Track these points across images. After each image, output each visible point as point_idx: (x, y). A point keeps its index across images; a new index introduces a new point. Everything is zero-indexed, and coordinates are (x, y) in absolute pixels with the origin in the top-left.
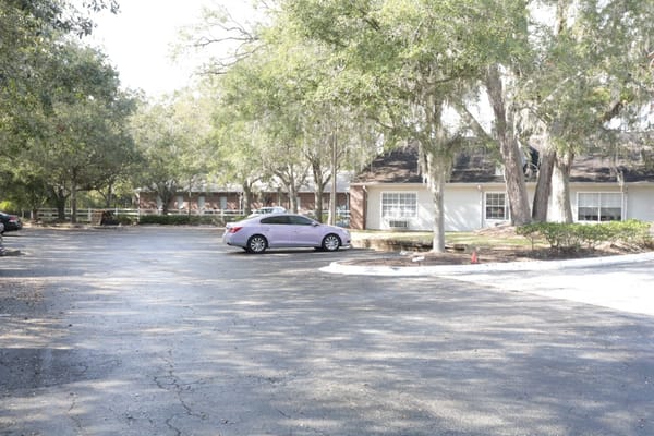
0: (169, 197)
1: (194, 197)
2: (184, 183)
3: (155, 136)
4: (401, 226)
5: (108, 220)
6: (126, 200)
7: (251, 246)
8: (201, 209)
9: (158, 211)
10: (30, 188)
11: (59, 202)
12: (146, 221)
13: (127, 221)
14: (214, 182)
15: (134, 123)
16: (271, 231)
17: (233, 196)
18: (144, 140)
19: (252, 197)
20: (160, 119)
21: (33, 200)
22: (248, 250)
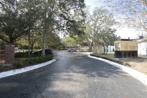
0: (64, 47)
1: (67, 47)
2: (66, 46)
3: (63, 42)
4: (83, 50)
5: (59, 49)
6: (61, 48)
7: (69, 51)
8: (67, 48)
9: (63, 48)
10: (53, 47)
11: (55, 48)
12: (63, 49)
13: (61, 49)
14: (68, 46)
15: (61, 42)
16: (71, 50)
17: (70, 47)
18: (62, 42)
19: (71, 47)
20: (63, 41)
21: (53, 48)
22: (69, 52)
